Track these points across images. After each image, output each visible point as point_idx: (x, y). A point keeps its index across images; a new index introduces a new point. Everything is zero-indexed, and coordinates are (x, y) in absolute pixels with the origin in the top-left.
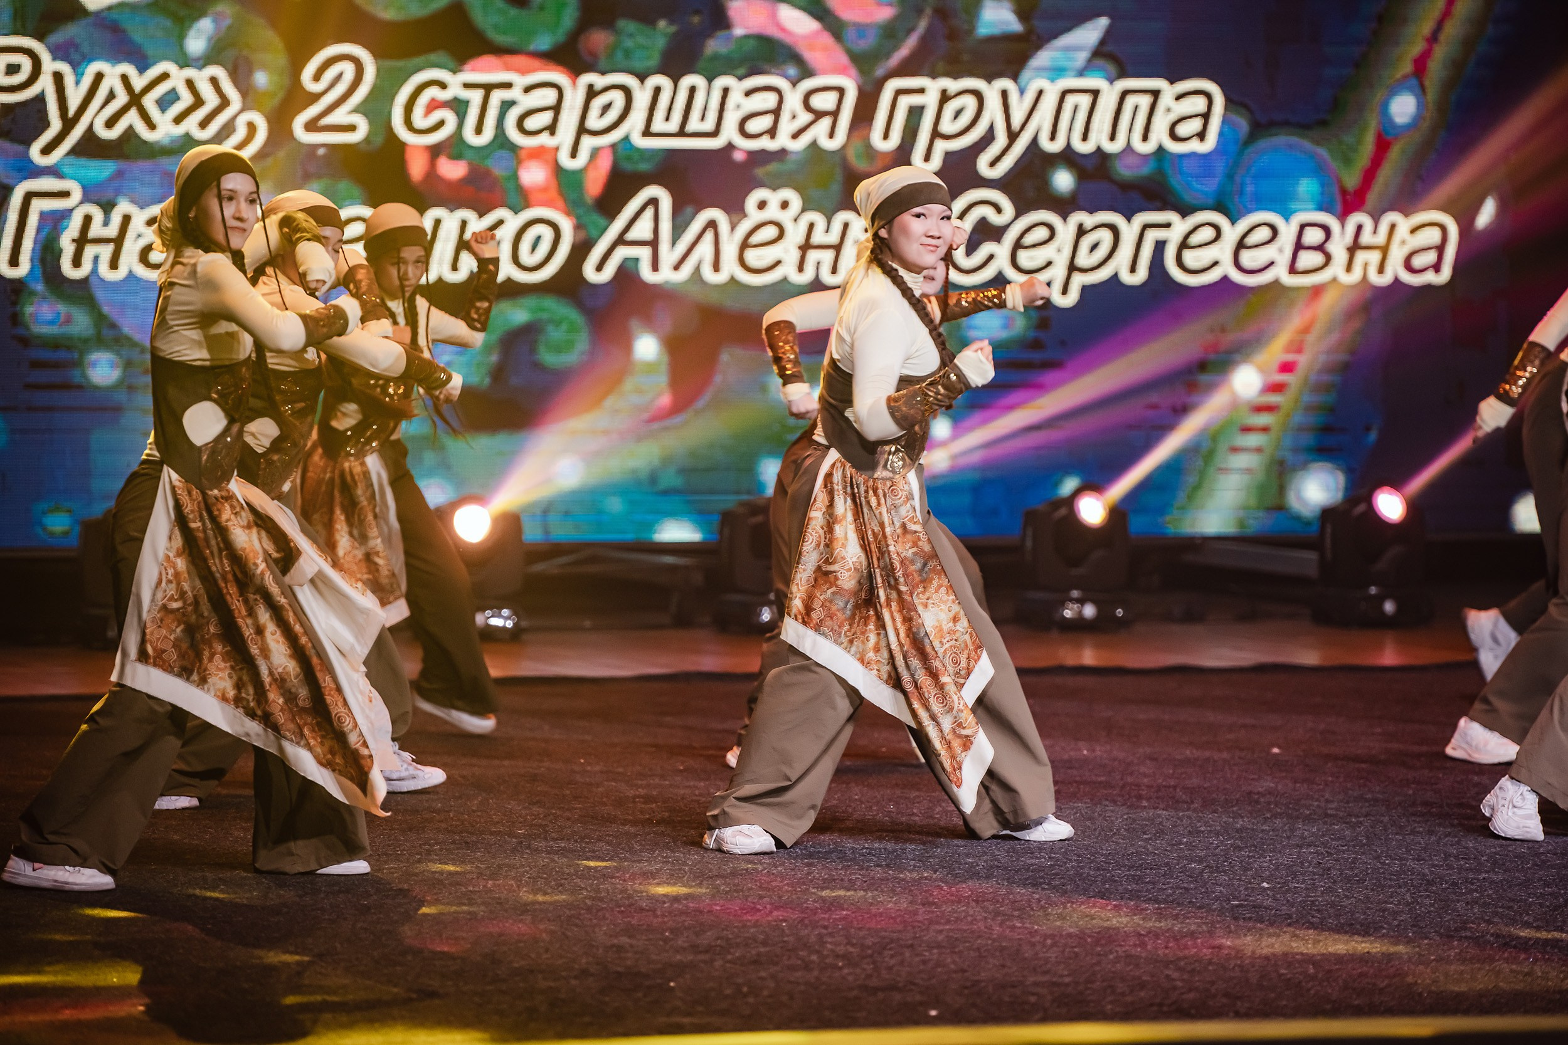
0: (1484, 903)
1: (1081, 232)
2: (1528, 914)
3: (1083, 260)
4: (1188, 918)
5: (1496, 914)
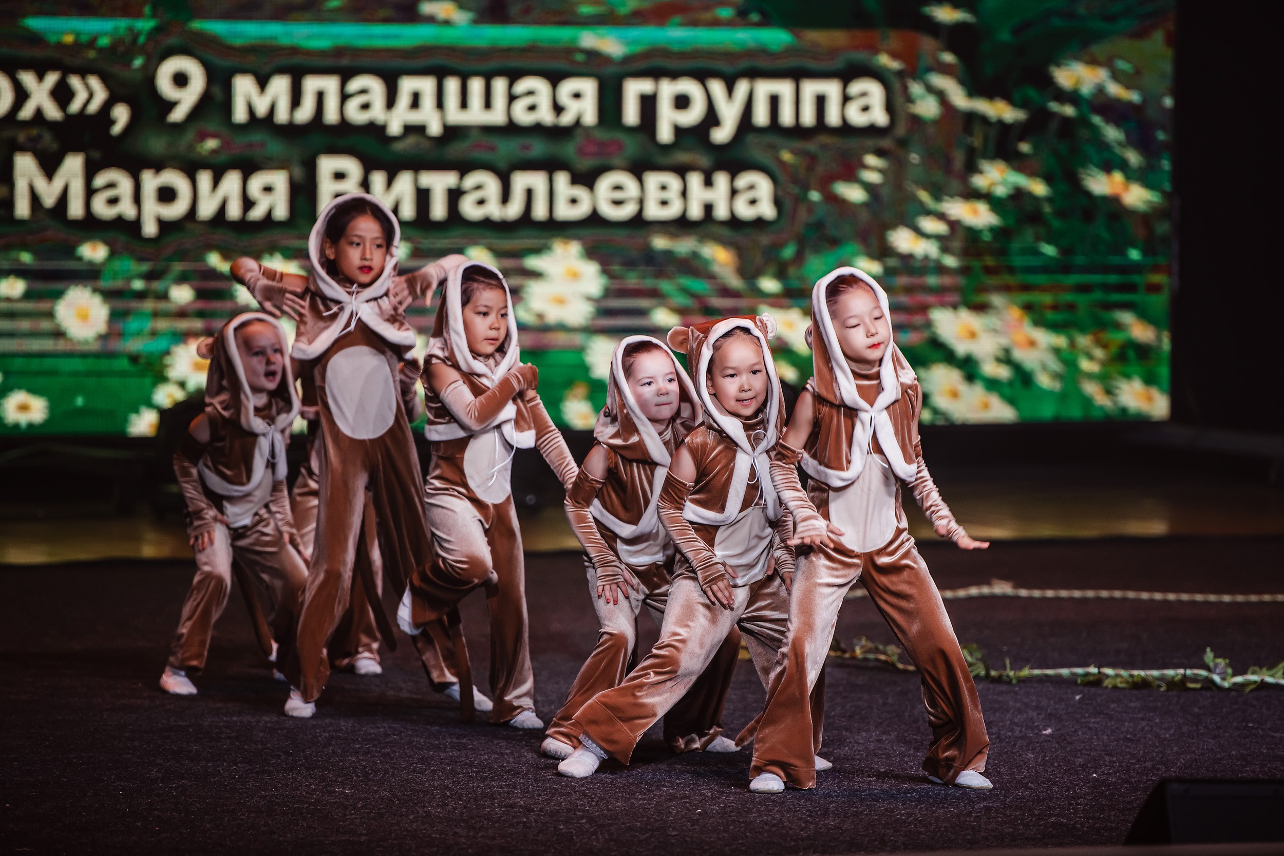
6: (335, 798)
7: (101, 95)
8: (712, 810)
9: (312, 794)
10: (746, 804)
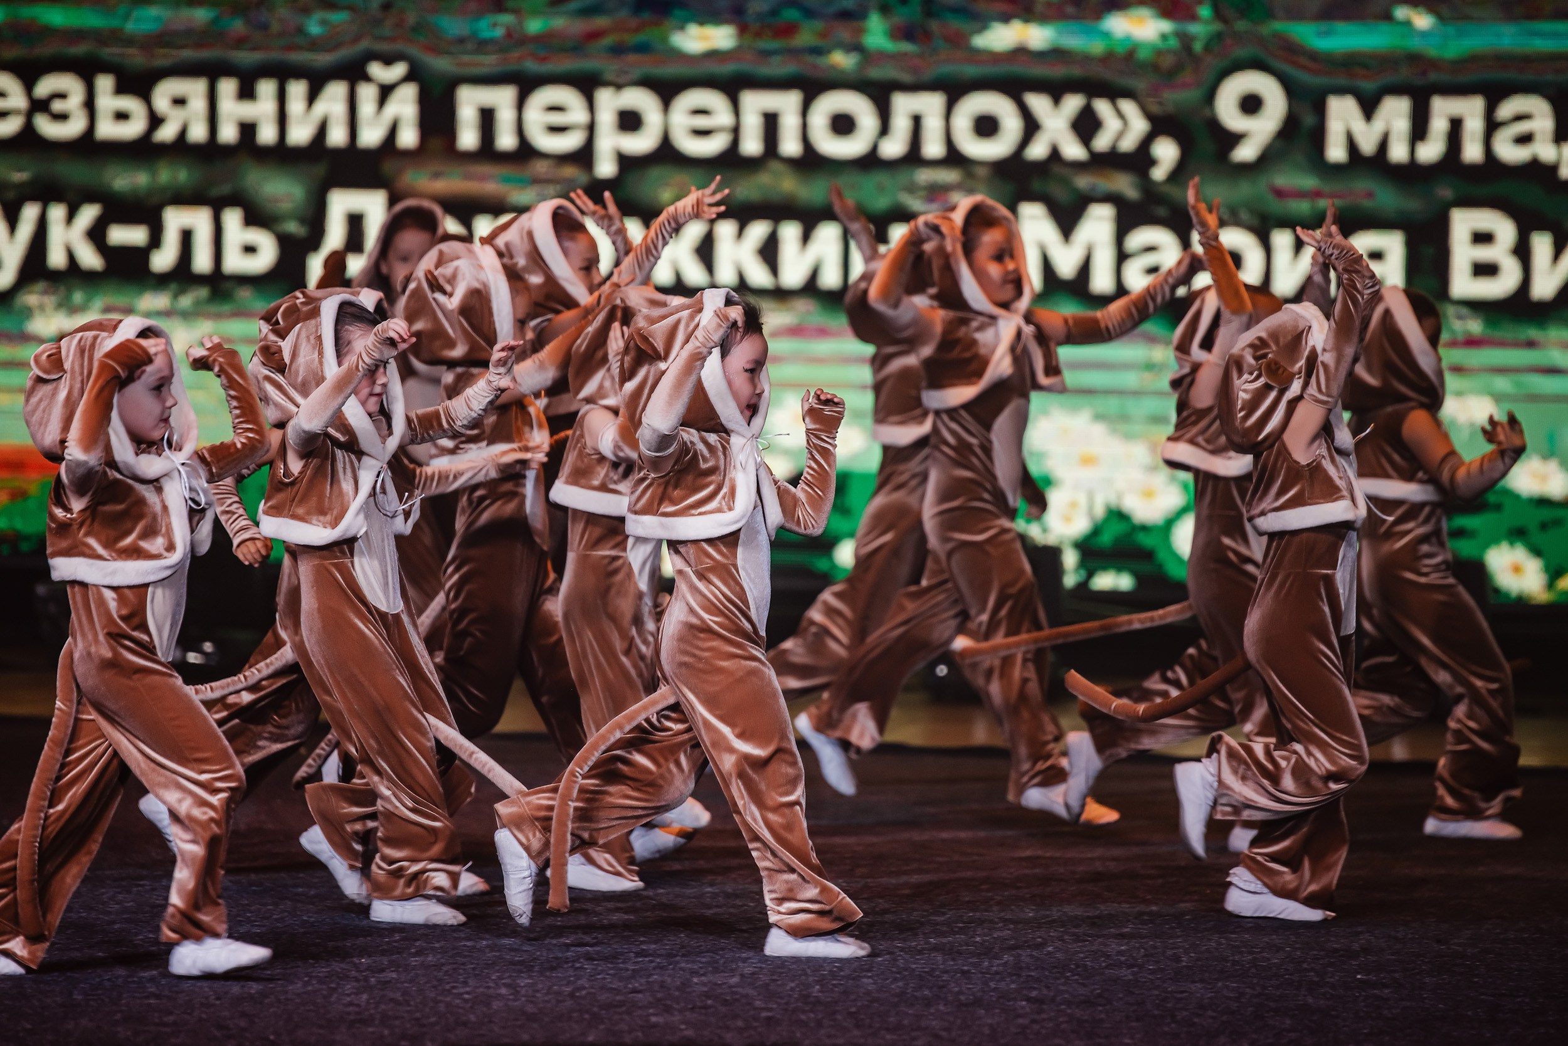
7: (1139, 125)
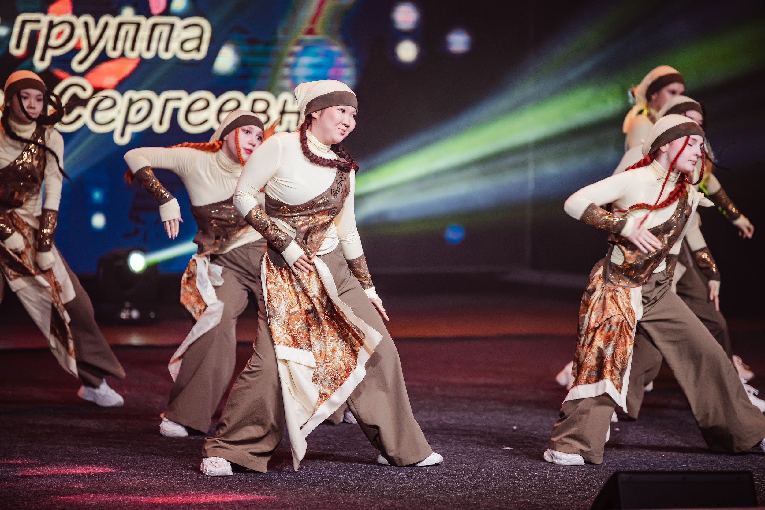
0: (335, 468)
1: (131, 103)
2: (358, 473)
3: (133, 118)
4: (173, 480)
5: (341, 473)
6: (76, 492)
8: (312, 496)
9: (60, 489)
10: (332, 492)
